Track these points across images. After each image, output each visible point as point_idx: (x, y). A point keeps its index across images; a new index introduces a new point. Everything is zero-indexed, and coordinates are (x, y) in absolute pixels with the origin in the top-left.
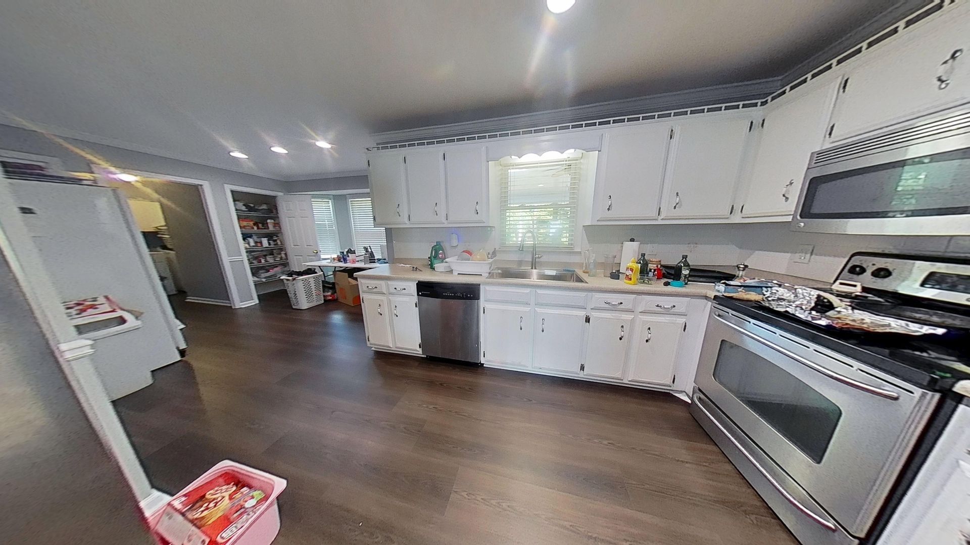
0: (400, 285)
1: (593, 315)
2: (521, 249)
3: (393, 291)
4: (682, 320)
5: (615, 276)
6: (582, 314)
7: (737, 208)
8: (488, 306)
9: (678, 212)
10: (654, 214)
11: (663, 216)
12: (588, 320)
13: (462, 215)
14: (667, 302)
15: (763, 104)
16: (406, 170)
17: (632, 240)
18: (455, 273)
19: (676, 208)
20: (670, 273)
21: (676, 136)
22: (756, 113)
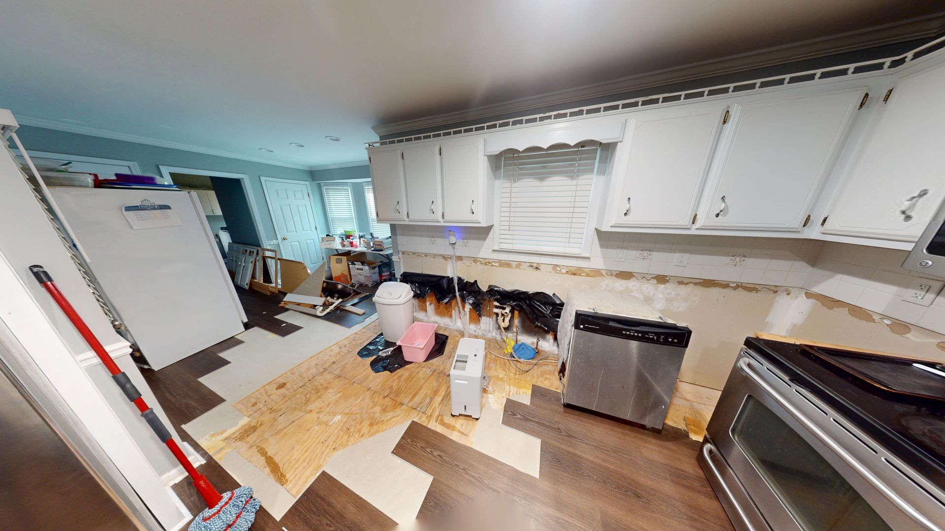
7: (817, 220)
9: (721, 221)
10: (686, 221)
11: (698, 224)
15: (894, 64)
16: (404, 166)
19: (720, 216)
21: (733, 120)
22: (876, 81)
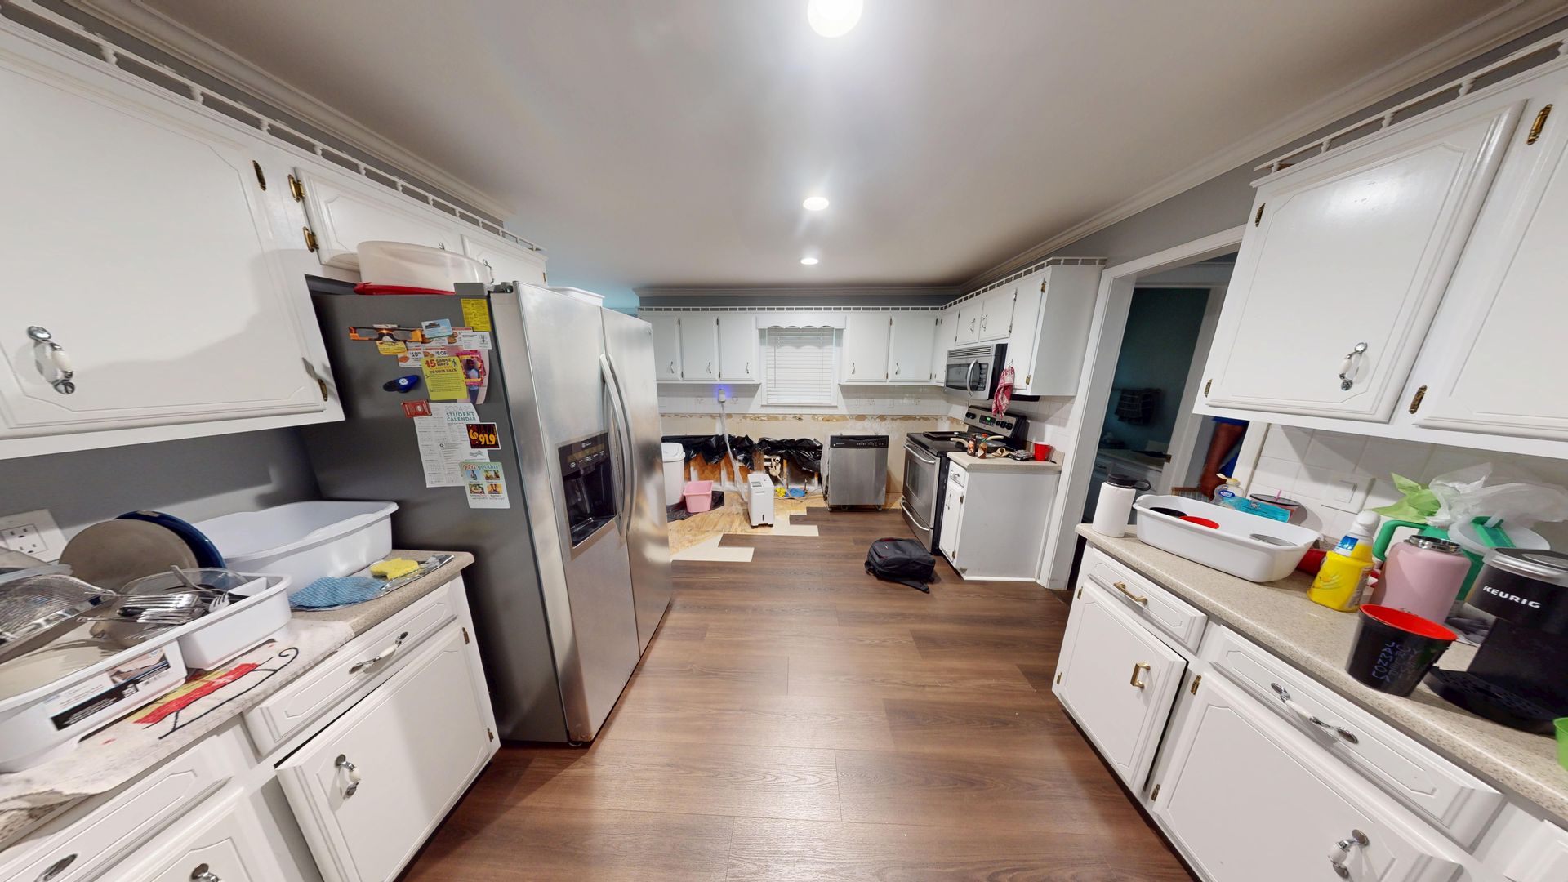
7: (933, 376)
9: (899, 377)
10: (884, 377)
11: (888, 380)
15: (942, 309)
19: (897, 374)
21: (894, 324)
22: (938, 314)
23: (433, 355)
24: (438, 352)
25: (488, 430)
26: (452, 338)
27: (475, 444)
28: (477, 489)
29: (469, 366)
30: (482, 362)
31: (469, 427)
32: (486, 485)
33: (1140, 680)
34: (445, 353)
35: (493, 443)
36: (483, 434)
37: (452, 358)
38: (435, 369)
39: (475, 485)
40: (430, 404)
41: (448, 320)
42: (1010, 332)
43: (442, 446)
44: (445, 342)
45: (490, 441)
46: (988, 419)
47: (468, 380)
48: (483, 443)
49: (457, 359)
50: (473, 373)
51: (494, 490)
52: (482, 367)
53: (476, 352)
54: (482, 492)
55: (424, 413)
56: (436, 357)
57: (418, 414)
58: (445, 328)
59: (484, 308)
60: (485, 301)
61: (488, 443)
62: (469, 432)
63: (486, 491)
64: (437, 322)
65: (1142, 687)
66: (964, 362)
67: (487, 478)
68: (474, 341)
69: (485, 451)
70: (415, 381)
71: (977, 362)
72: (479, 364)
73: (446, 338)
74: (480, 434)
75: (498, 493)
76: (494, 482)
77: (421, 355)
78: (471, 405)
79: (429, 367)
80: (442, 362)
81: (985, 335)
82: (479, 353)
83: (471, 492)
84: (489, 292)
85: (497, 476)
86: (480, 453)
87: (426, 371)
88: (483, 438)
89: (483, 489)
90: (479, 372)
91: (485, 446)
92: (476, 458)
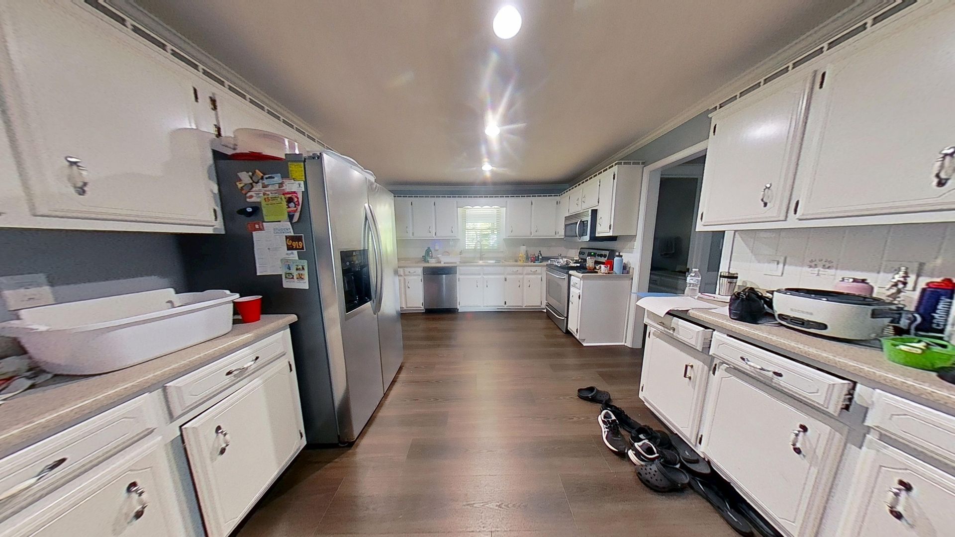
0: (412, 270)
1: (508, 277)
2: (475, 250)
3: (408, 273)
4: (540, 276)
5: (516, 261)
6: (503, 277)
7: (557, 233)
8: (461, 277)
9: (537, 234)
10: (529, 234)
11: (532, 235)
12: (506, 280)
13: (443, 233)
14: (534, 269)
15: (560, 196)
16: (412, 209)
17: (524, 245)
18: (442, 263)
19: (537, 232)
20: (535, 259)
21: (533, 204)
22: (558, 198)
23: (268, 195)
24: (271, 193)
25: (299, 239)
26: (281, 185)
27: (290, 248)
28: (289, 276)
29: (290, 200)
30: (298, 198)
31: (287, 237)
32: (295, 273)
33: (688, 374)
34: (276, 193)
35: (301, 247)
36: (295, 242)
37: (280, 196)
38: (269, 203)
39: (289, 273)
40: (264, 223)
41: (279, 175)
42: (598, 202)
43: (269, 249)
44: (277, 187)
45: (299, 246)
46: (592, 254)
47: (289, 209)
48: (294, 247)
49: (283, 197)
50: (292, 205)
51: (300, 277)
52: (298, 201)
53: (294, 192)
54: (293, 278)
55: (260, 229)
56: (271, 195)
57: (256, 230)
58: (277, 178)
59: (301, 167)
60: (302, 164)
61: (298, 247)
62: (286, 240)
63: (295, 277)
64: (273, 175)
65: (690, 378)
66: (574, 222)
67: (297, 269)
68: (295, 186)
69: (295, 252)
70: (257, 209)
71: (581, 221)
72: (296, 200)
73: (277, 185)
74: (293, 242)
75: (303, 279)
76: (301, 272)
77: (262, 195)
78: (289, 223)
79: (266, 201)
80: (274, 199)
81: (585, 206)
82: (296, 193)
83: (286, 278)
84: (305, 159)
85: (303, 269)
86: (292, 253)
87: (263, 204)
88: (295, 244)
89: (293, 276)
90: (295, 204)
91: (296, 249)
92: (289, 256)
